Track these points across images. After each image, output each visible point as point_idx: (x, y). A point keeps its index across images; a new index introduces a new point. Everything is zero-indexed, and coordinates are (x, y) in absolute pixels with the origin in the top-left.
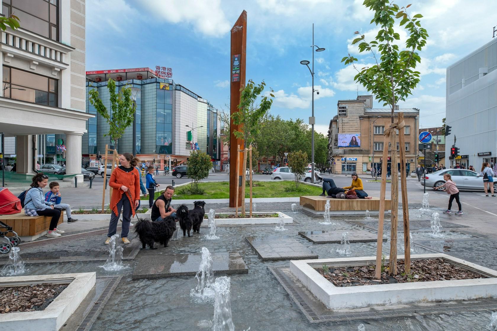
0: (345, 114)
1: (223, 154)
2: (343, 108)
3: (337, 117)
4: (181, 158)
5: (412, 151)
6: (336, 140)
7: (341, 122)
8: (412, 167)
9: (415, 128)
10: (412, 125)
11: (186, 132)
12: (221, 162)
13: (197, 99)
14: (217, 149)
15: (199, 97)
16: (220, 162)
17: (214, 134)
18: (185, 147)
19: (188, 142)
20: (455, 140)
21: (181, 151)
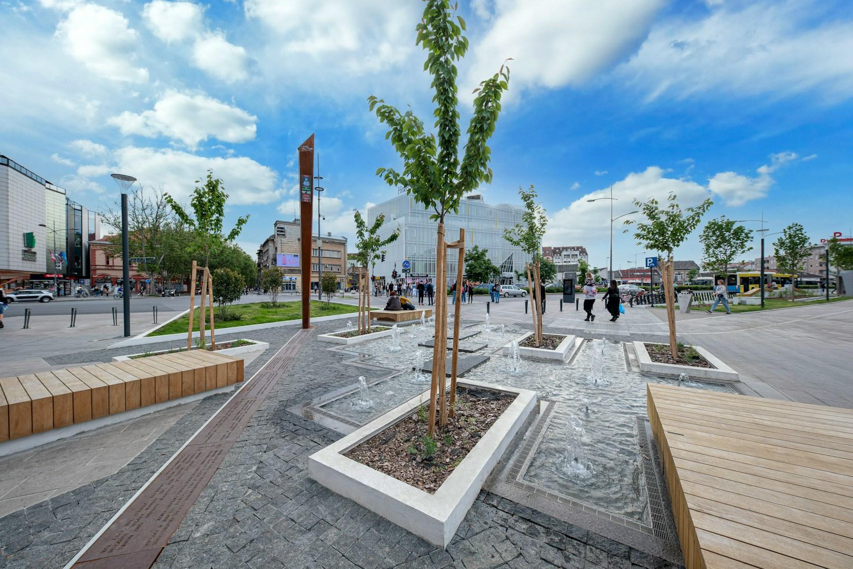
0: (284, 235)
1: (95, 270)
2: (282, 228)
3: (274, 236)
4: (10, 274)
5: (343, 273)
6: (275, 260)
7: (279, 241)
8: (342, 285)
9: (345, 253)
10: (342, 250)
11: (21, 234)
12: (92, 280)
13: (45, 186)
14: (84, 262)
15: (47, 182)
16: (89, 280)
17: (75, 240)
18: (21, 256)
19: (26, 249)
20: (395, 266)
21: (11, 263)
